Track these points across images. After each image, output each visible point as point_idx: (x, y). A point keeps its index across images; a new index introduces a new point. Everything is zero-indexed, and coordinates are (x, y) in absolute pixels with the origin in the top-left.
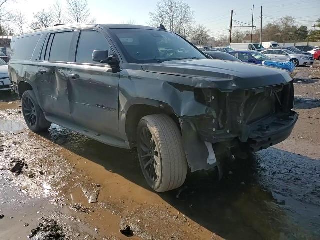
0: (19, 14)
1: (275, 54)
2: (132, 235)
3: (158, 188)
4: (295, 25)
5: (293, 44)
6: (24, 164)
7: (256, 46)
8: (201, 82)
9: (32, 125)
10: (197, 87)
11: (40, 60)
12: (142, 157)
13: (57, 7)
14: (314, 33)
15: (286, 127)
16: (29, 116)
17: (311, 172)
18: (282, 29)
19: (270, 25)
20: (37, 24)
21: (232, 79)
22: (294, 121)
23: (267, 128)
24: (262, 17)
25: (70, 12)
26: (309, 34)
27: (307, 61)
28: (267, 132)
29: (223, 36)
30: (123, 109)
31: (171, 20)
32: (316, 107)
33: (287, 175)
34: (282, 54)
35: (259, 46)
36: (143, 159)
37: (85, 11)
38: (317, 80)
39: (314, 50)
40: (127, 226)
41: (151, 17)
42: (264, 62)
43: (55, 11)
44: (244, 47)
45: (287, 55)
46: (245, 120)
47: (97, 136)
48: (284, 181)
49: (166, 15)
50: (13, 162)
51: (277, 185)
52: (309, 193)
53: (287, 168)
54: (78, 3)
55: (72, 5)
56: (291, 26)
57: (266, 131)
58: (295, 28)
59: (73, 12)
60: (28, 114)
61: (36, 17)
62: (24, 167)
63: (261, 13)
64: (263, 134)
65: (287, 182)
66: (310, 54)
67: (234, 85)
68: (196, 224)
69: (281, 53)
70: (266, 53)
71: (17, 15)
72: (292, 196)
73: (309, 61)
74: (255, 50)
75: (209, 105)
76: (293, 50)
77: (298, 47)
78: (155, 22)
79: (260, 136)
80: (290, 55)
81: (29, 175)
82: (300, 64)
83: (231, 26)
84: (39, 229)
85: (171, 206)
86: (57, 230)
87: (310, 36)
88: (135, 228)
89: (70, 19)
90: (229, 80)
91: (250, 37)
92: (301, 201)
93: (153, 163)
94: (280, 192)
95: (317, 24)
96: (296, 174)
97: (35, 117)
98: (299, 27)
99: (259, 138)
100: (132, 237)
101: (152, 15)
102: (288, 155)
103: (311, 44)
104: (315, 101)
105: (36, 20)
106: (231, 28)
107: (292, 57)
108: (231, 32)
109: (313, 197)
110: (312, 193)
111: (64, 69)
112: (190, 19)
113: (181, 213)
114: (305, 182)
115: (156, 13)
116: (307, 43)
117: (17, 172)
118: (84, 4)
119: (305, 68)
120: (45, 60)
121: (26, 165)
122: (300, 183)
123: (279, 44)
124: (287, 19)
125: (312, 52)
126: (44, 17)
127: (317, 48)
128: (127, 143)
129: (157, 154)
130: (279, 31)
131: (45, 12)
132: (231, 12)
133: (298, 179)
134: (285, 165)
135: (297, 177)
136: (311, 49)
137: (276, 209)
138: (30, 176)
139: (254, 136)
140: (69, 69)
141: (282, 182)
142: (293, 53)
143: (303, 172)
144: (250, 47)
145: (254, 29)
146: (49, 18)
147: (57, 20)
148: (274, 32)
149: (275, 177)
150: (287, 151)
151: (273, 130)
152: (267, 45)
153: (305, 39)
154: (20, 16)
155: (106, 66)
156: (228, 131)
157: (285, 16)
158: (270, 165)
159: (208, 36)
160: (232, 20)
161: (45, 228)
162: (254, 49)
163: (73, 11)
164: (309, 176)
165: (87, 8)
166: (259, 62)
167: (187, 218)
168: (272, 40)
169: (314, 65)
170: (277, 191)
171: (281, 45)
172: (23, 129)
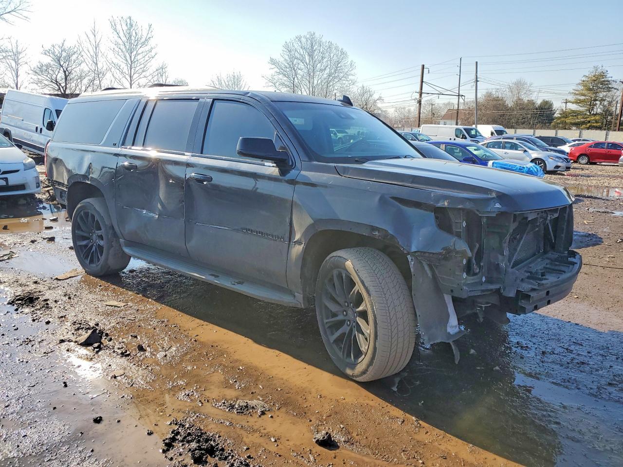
0: (14, 45)
1: (504, 148)
2: (338, 447)
3: (364, 372)
4: (533, 97)
5: (530, 132)
6: (101, 332)
7: (468, 131)
8: (445, 197)
9: (91, 261)
10: (440, 205)
11: (123, 144)
12: (326, 321)
13: (92, 37)
14: (565, 114)
15: (568, 275)
16: (86, 246)
17: (601, 352)
18: (510, 103)
19: (489, 95)
20: (48, 66)
21: (494, 195)
22: (577, 266)
23: (542, 276)
24: (477, 81)
25: (117, 49)
26: (556, 115)
27: (559, 164)
28: (544, 282)
29: (404, 108)
30: (297, 237)
31: (311, 75)
32: (588, 246)
33: (565, 356)
34: (516, 149)
35: (473, 132)
36: (328, 325)
37: (147, 48)
38: (581, 198)
39: (568, 144)
40: (327, 433)
41: (273, 66)
42: (490, 163)
43: (86, 45)
44: (445, 132)
45: (525, 151)
46: (510, 261)
47: (238, 283)
48: (562, 366)
49: (302, 66)
50: (78, 329)
51: (552, 372)
52: (606, 385)
53: (562, 345)
54: (134, 34)
55: (121, 34)
56: (526, 99)
57: (541, 280)
58: (532, 103)
59: (124, 50)
60: (84, 243)
61: (46, 53)
62: (104, 338)
63: (475, 72)
64: (539, 285)
65: (568, 367)
66: (562, 152)
67: (498, 205)
68: (437, 430)
69: (514, 147)
70: (488, 145)
71: (10, 48)
72: (579, 389)
73: (562, 164)
74: (466, 138)
75: (458, 235)
76: (534, 143)
77: (541, 138)
78: (281, 76)
79: (535, 287)
80: (530, 151)
81: (120, 351)
82: (548, 169)
83: (421, 94)
84: (173, 439)
85: (387, 404)
86: (207, 441)
87: (559, 118)
88: (338, 437)
89: (115, 61)
90: (489, 196)
91: (455, 115)
92: (596, 396)
93: (351, 330)
94: (559, 382)
95: (571, 98)
96: (579, 355)
97: (101, 248)
98: (539, 102)
99: (533, 290)
100: (337, 451)
101: (273, 62)
102: (561, 324)
103: (562, 134)
104: (585, 236)
105: (47, 60)
106: (421, 95)
107: (534, 155)
108: (420, 104)
109: (611, 389)
110: (610, 384)
111: (176, 163)
112: (346, 75)
113: (407, 414)
114: (595, 366)
115: (282, 59)
116: (554, 131)
117: (96, 345)
118: (145, 35)
119: (557, 176)
120: (133, 145)
121: (107, 335)
122: (587, 368)
123: (506, 130)
124: (519, 85)
125: (566, 148)
126: (64, 54)
127: (574, 141)
128: (300, 296)
129: (364, 315)
130: (506, 108)
131: (67, 45)
132: (421, 67)
133: (583, 363)
134: (559, 340)
135: (581, 359)
136: (563, 142)
137: (559, 408)
138: (122, 353)
139: (525, 287)
140: (188, 165)
141: (558, 366)
142: (535, 147)
143: (589, 352)
144: (458, 134)
145: (461, 100)
146: (74, 57)
147: (89, 61)
148: (496, 107)
149: (545, 359)
150: (556, 317)
151: (551, 279)
152: (486, 130)
153: (550, 123)
154: (14, 51)
155: (266, 164)
156: (484, 279)
157: (514, 80)
158: (534, 340)
159: (379, 109)
160: (422, 82)
161: (185, 437)
162: (464, 137)
163: (122, 47)
164: (600, 358)
165: (152, 43)
166: (483, 162)
167: (421, 422)
168: (494, 122)
169: (572, 171)
170: (554, 381)
171: (510, 132)
172: (70, 270)
